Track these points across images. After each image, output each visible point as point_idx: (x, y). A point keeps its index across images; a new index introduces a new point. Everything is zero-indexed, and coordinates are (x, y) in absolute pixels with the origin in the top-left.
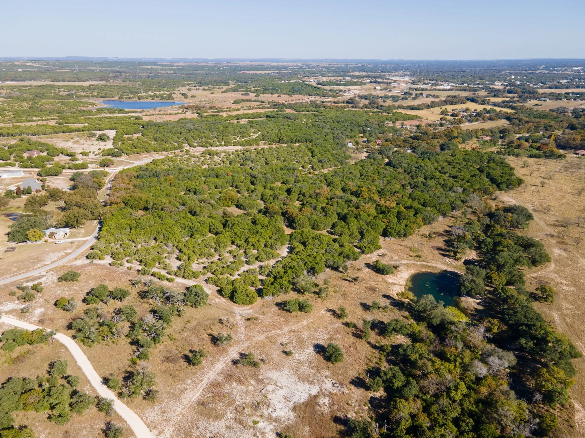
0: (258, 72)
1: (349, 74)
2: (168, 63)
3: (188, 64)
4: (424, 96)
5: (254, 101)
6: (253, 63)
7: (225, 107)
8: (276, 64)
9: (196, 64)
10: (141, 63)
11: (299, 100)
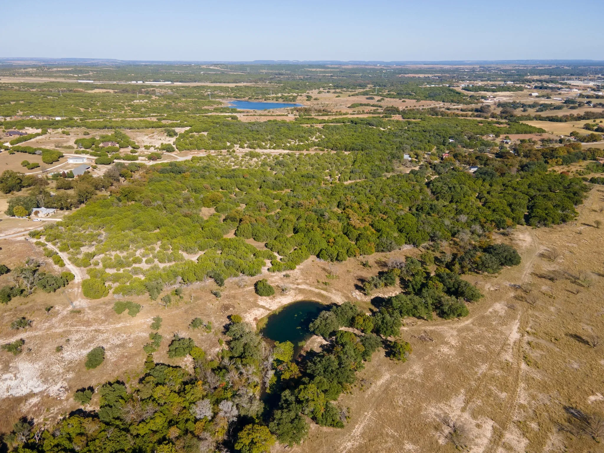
0: (417, 76)
1: (525, 77)
2: (337, 66)
3: (355, 67)
4: (592, 105)
5: (372, 106)
6: (425, 66)
7: (335, 110)
8: (451, 66)
9: (363, 66)
10: (311, 66)
11: (423, 106)
